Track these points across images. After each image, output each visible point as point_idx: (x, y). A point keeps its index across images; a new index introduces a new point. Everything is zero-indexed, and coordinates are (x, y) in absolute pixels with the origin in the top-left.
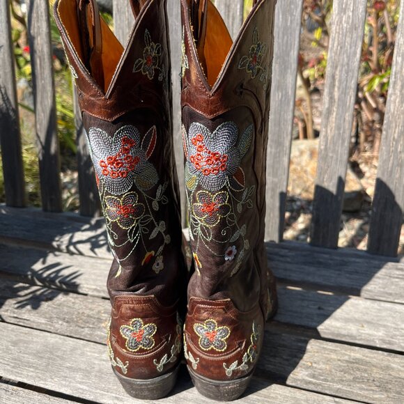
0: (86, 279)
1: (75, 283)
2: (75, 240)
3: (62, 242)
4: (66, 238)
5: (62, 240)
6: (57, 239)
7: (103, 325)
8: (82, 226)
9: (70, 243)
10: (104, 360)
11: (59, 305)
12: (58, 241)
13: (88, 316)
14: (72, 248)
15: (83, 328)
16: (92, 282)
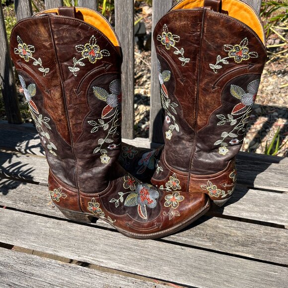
0: (37, 173)
1: (30, 176)
2: (30, 145)
3: (21, 147)
4: (24, 144)
5: (21, 145)
6: (18, 145)
7: (48, 204)
8: (35, 135)
9: (27, 147)
10: (48, 227)
11: (21, 192)
12: (19, 146)
13: (39, 198)
14: (28, 151)
15: (35, 206)
16: (41, 175)
